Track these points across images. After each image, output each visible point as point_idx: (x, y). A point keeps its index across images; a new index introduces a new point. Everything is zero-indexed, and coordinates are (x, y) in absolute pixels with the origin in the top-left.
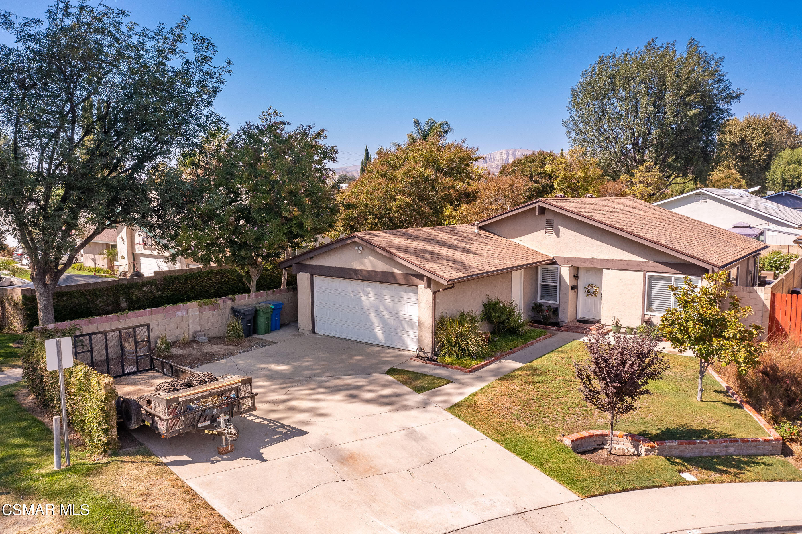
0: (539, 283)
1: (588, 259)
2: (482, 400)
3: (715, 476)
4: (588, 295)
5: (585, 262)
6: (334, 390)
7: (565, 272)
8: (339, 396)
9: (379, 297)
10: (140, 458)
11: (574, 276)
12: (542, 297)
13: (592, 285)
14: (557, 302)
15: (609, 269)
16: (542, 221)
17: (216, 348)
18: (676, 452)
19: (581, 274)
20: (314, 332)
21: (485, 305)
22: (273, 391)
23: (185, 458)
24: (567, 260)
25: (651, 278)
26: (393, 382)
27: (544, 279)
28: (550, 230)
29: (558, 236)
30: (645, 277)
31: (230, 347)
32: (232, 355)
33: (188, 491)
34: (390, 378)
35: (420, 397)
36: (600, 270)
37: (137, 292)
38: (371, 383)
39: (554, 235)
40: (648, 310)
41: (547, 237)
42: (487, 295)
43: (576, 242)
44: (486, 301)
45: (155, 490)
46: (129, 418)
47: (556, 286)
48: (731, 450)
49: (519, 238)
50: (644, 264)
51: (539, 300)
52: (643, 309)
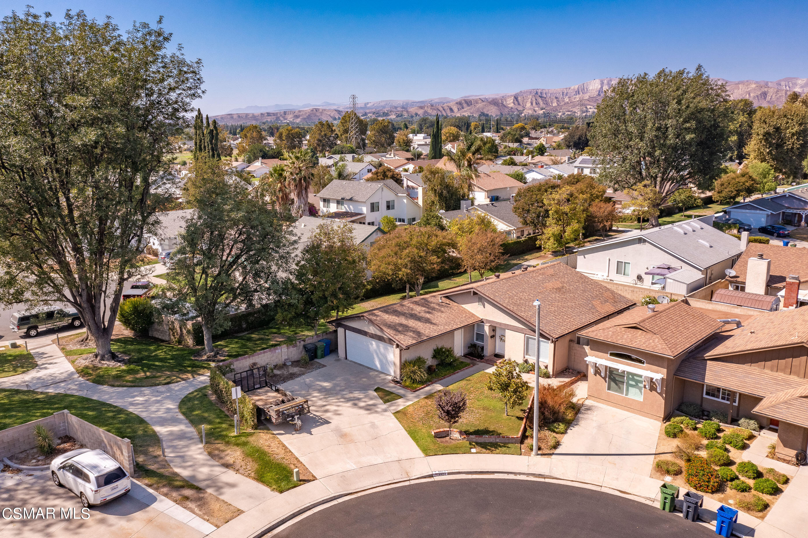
0: (475, 332)
1: (499, 323)
2: (411, 410)
3: (484, 450)
4: (501, 341)
5: (496, 324)
6: (348, 400)
7: (487, 329)
8: (349, 404)
9: (378, 346)
10: (266, 431)
11: (493, 331)
12: (477, 340)
13: (502, 336)
14: (483, 344)
15: (508, 329)
16: (476, 298)
17: (296, 370)
18: (474, 440)
20: (346, 359)
21: (435, 350)
22: (321, 399)
23: (282, 432)
24: (488, 321)
26: (376, 397)
27: (478, 331)
28: (480, 303)
29: (484, 308)
30: (525, 337)
31: (302, 369)
32: (303, 374)
33: (284, 446)
34: (375, 394)
35: (384, 406)
36: (504, 330)
37: (251, 318)
38: (366, 397)
39: (482, 307)
40: (527, 354)
41: (479, 307)
42: (437, 345)
43: (493, 312)
44: (435, 348)
45: (272, 445)
46: (261, 415)
47: (483, 335)
48: (498, 440)
49: (464, 305)
50: (524, 330)
51: (475, 341)
52: (524, 354)
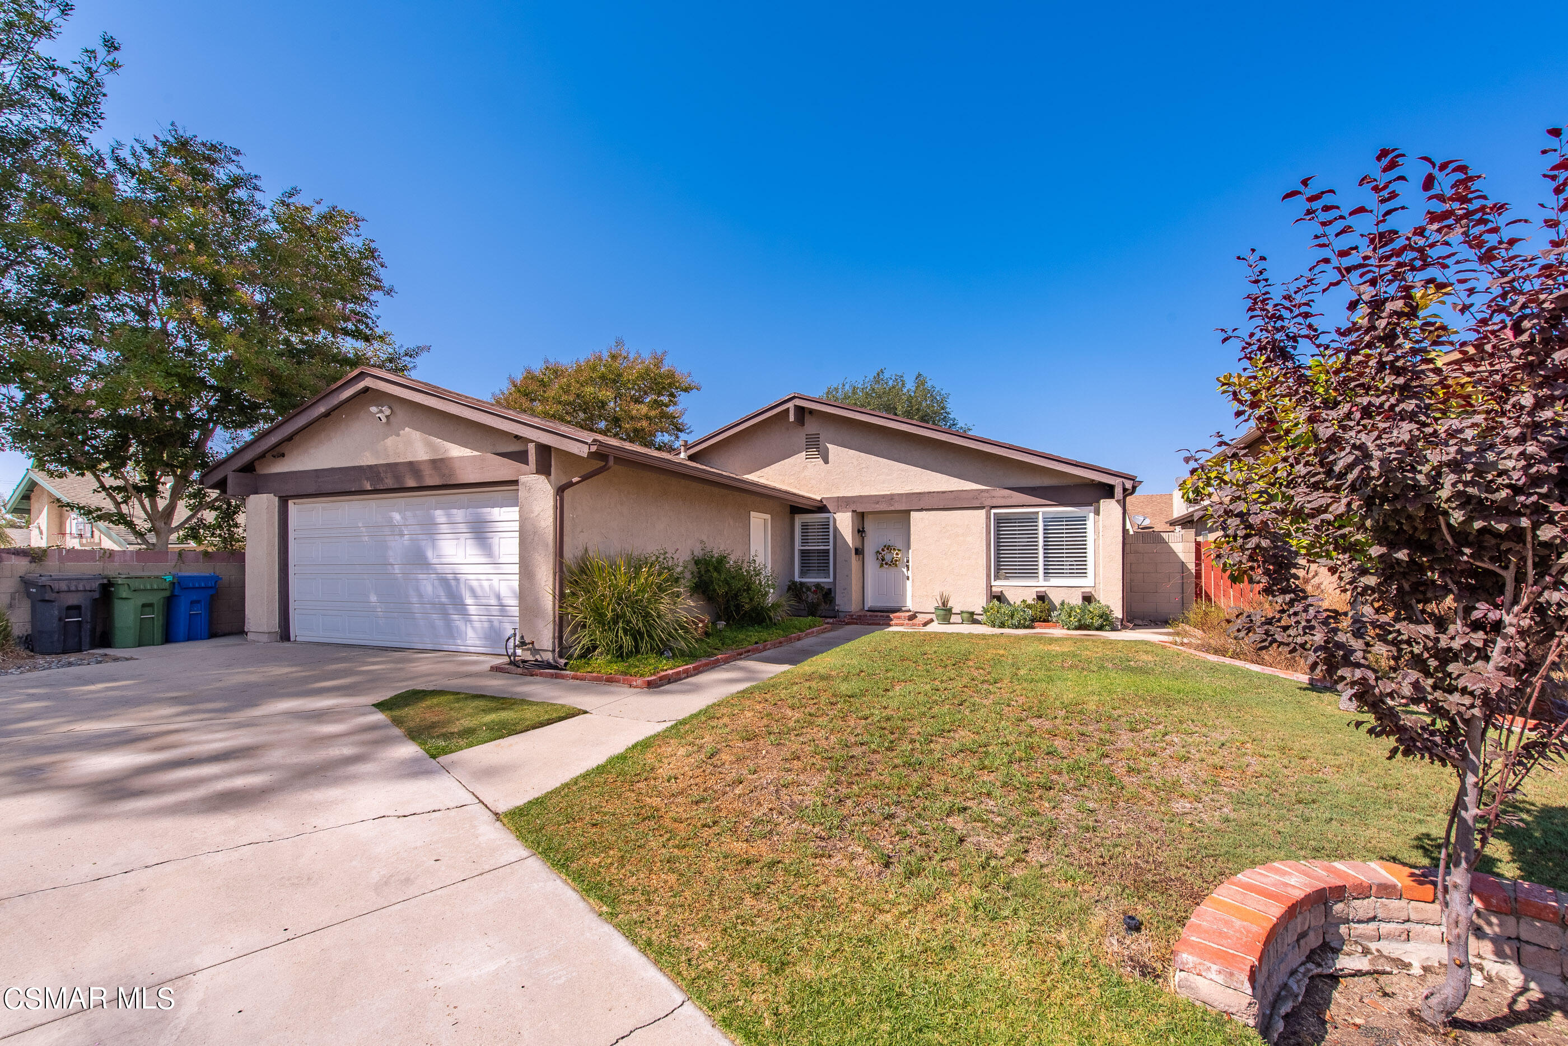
0: (798, 546)
1: (883, 496)
4: (882, 566)
5: (877, 503)
7: (844, 522)
11: (859, 531)
12: (803, 574)
13: (889, 548)
14: (831, 580)
15: (921, 510)
16: (800, 437)
19: (869, 526)
20: (285, 635)
21: (697, 561)
24: (844, 503)
25: (1000, 520)
27: (804, 541)
28: (813, 452)
29: (826, 462)
30: (988, 517)
36: (905, 515)
39: (820, 461)
40: (997, 577)
41: (810, 465)
42: (702, 542)
43: (861, 469)
44: (698, 553)
47: (827, 551)
49: (758, 473)
50: (986, 495)
51: (797, 579)
52: (988, 576)
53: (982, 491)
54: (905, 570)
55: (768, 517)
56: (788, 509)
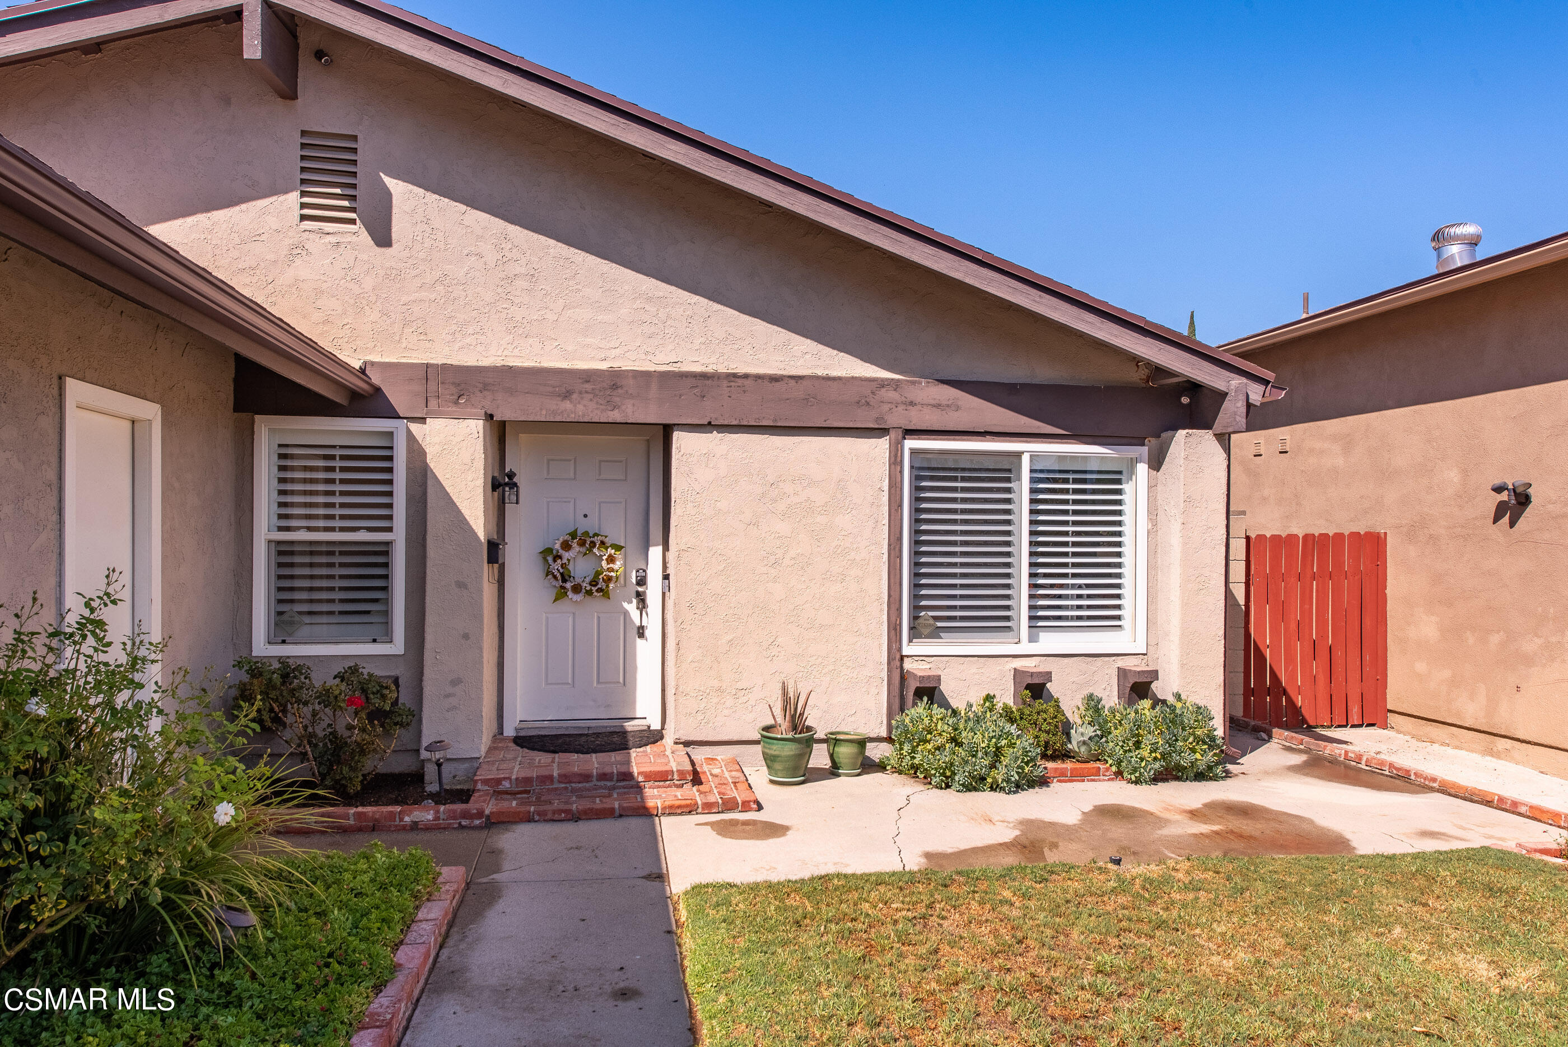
0: (264, 531)
1: (588, 376)
4: (561, 594)
5: (567, 395)
7: (452, 450)
11: (502, 481)
12: (287, 627)
13: (587, 539)
14: (398, 649)
15: (708, 427)
16: (277, 137)
19: (521, 471)
25: (925, 470)
27: (284, 518)
28: (333, 199)
29: (383, 238)
30: (895, 461)
36: (664, 437)
39: (358, 235)
40: (915, 633)
41: (317, 244)
43: (511, 279)
47: (385, 550)
50: (891, 395)
51: (261, 647)
52: (894, 628)
53: (883, 383)
54: (631, 608)
55: (150, 411)
56: (227, 392)
